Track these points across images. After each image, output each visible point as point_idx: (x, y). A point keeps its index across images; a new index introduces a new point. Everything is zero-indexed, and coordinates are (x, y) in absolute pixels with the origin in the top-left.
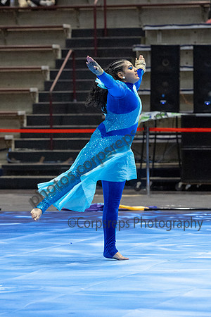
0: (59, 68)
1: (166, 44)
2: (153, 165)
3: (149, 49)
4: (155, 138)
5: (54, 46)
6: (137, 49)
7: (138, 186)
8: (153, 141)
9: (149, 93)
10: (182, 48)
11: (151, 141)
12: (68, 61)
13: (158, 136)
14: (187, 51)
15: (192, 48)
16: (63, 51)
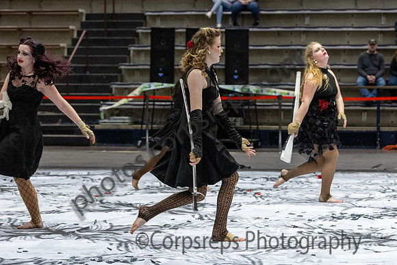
0: (75, 45)
1: (163, 27)
2: (152, 127)
3: (150, 31)
4: (154, 105)
5: (71, 27)
6: (139, 31)
7: (139, 144)
8: (152, 107)
9: (149, 67)
10: (177, 31)
11: (150, 107)
12: (83, 40)
13: (156, 103)
14: (181, 33)
15: (185, 30)
16: (78, 32)
